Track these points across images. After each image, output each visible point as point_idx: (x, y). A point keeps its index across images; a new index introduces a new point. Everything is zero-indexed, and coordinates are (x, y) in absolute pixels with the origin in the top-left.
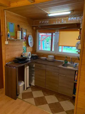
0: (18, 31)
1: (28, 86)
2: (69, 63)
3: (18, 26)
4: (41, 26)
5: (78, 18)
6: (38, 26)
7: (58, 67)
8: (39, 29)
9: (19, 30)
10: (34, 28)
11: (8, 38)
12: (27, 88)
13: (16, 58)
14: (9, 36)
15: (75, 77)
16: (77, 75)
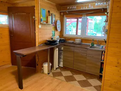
0: (48, 16)
1: (57, 67)
2: (95, 45)
3: (49, 12)
4: (69, 11)
5: (105, 3)
6: (66, 12)
7: (86, 48)
8: (67, 14)
9: (50, 16)
10: (62, 14)
11: (41, 22)
12: (56, 69)
13: (47, 41)
14: (41, 20)
15: (102, 57)
16: (104, 55)
